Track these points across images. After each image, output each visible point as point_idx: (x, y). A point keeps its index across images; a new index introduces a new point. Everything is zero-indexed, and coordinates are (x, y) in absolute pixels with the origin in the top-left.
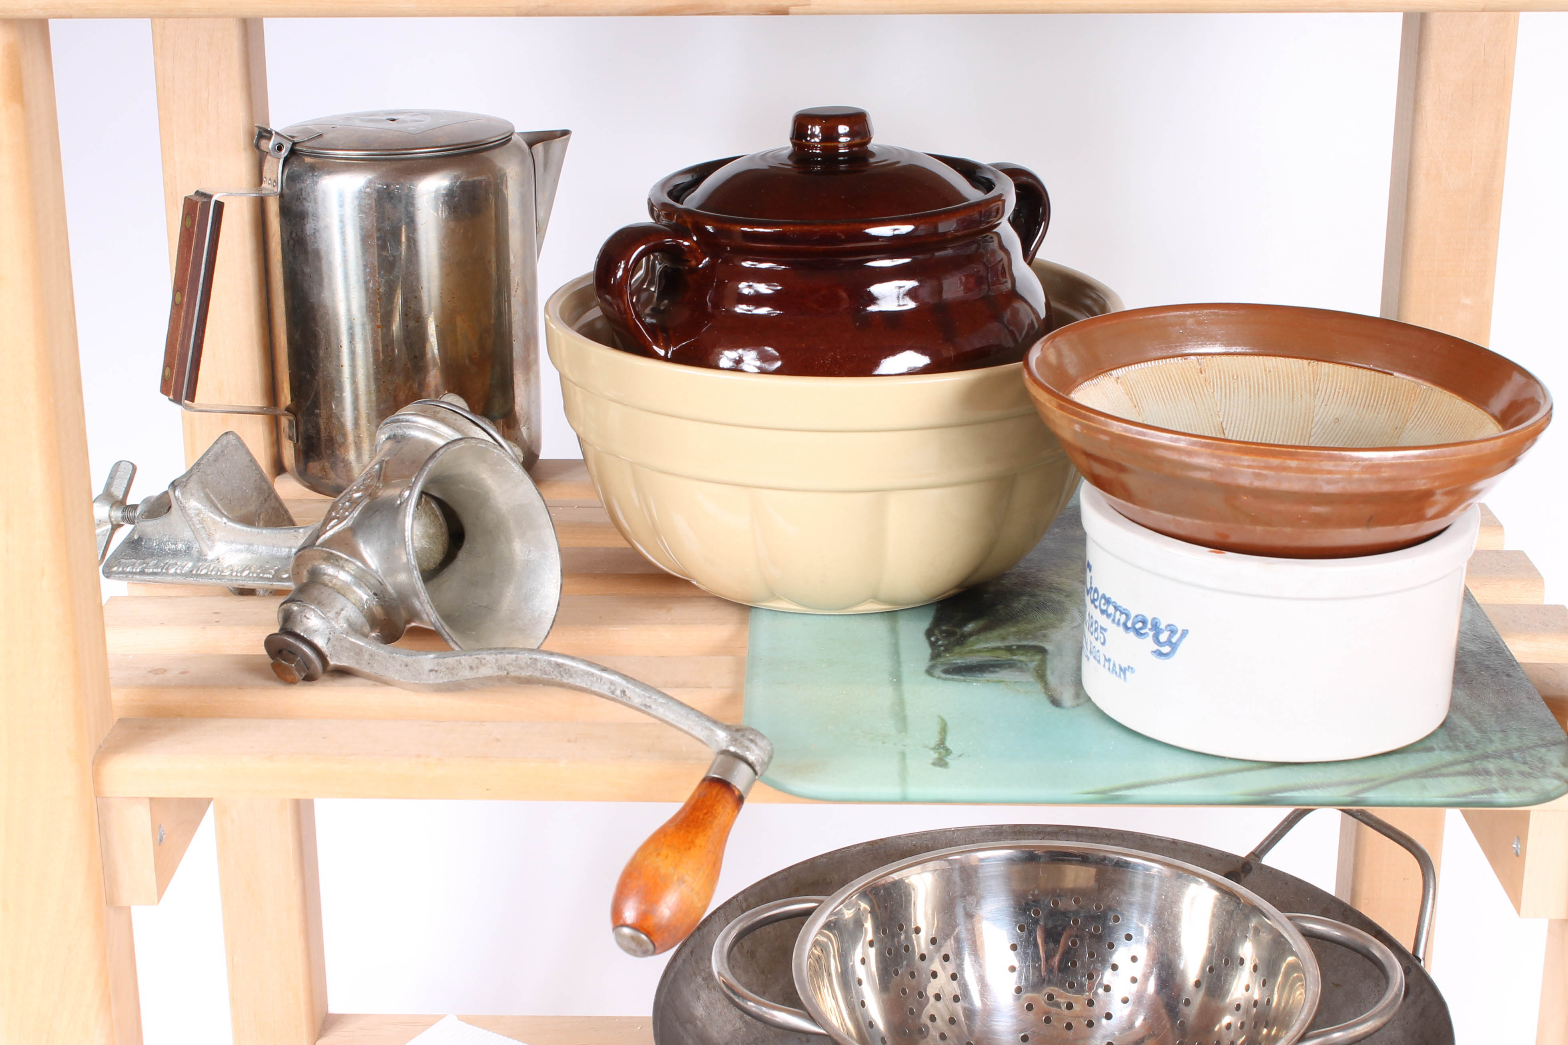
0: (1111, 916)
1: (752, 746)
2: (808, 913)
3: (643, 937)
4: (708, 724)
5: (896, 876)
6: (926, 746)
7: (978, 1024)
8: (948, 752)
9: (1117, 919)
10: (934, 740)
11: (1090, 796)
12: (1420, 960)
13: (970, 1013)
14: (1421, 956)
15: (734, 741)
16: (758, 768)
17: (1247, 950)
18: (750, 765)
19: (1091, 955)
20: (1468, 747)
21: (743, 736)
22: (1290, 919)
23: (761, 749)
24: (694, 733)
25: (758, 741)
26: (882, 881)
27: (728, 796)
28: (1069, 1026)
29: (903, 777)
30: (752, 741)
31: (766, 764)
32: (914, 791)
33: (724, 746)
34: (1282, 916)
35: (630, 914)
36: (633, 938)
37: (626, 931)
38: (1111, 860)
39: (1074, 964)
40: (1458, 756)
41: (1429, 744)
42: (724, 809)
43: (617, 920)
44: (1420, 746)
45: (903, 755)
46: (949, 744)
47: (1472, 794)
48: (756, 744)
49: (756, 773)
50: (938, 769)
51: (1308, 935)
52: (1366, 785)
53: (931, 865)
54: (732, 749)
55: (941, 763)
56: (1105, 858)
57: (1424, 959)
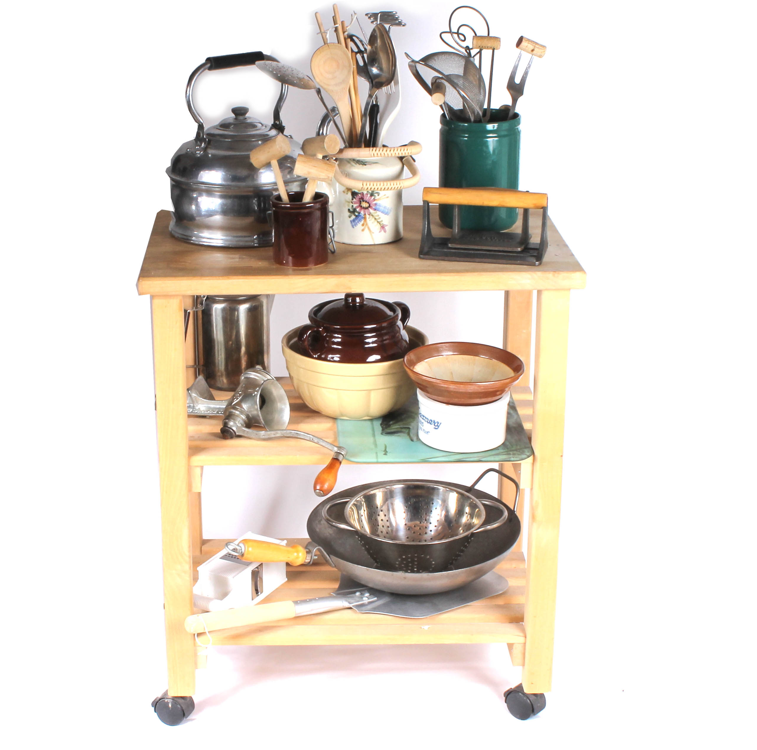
0: (431, 503)
1: (343, 451)
2: (347, 502)
3: (322, 492)
4: (333, 446)
5: (372, 492)
6: (382, 451)
7: (394, 533)
8: (387, 452)
9: (433, 504)
10: (384, 449)
11: (420, 461)
12: (515, 511)
13: (392, 531)
15: (339, 450)
16: (344, 456)
17: (467, 510)
18: (343, 455)
19: (426, 514)
20: (508, 449)
21: (341, 448)
22: (479, 500)
23: (345, 451)
24: (329, 448)
25: (344, 449)
26: (368, 494)
27: (338, 462)
28: (420, 534)
29: (377, 457)
30: (343, 450)
31: (346, 455)
32: (380, 460)
33: (336, 451)
34: (477, 500)
35: (318, 487)
36: (319, 492)
37: (318, 491)
38: (431, 487)
39: (421, 517)
40: (504, 451)
41: (498, 448)
42: (337, 465)
43: (315, 489)
45: (377, 453)
46: (387, 450)
47: (506, 458)
48: (344, 450)
49: (344, 457)
50: (385, 456)
51: (484, 505)
52: (482, 457)
53: (381, 490)
54: (338, 451)
55: (385, 454)
56: (429, 487)
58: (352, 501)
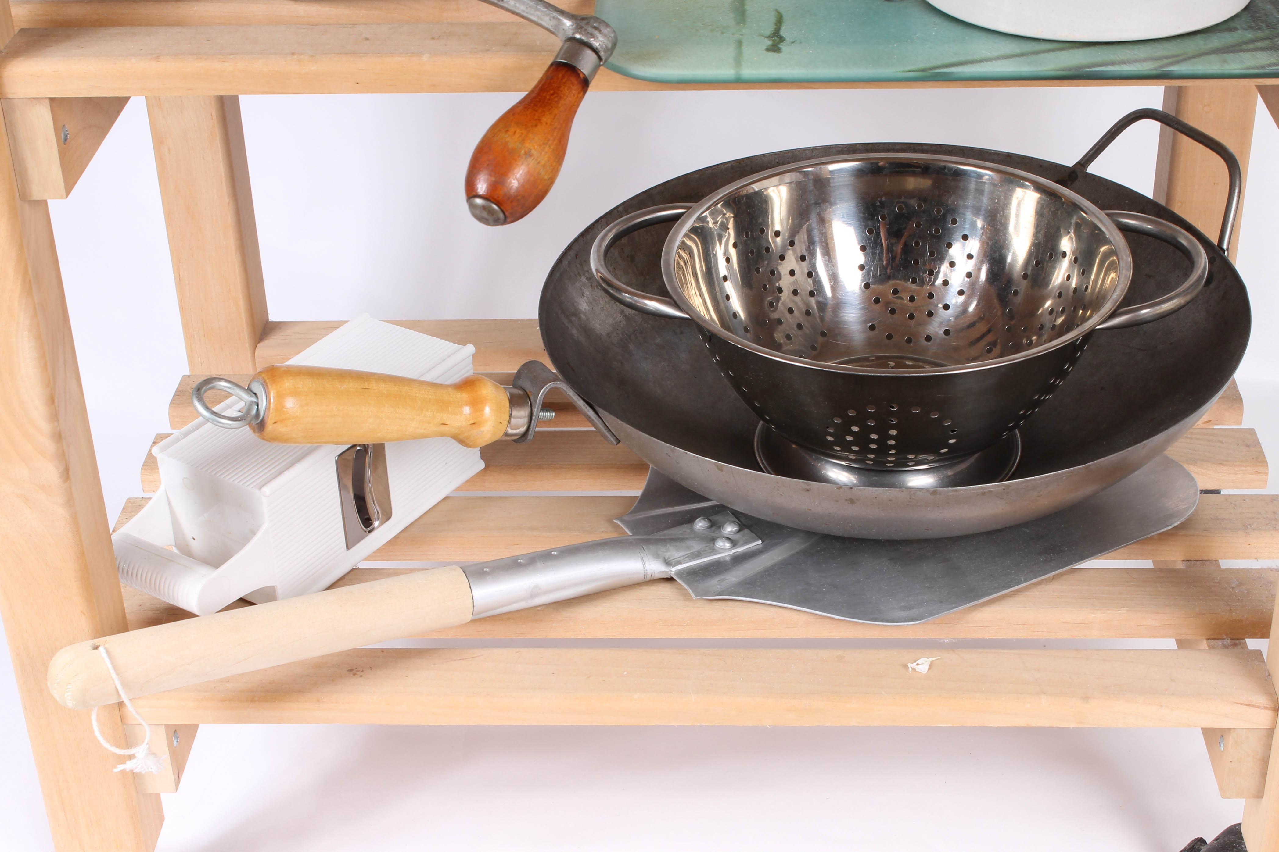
0: (949, 218)
1: (597, 33)
3: (495, 206)
4: (555, 14)
5: (756, 187)
6: (761, 35)
7: (829, 315)
8: (782, 39)
9: (954, 221)
10: (769, 30)
11: (912, 74)
12: (1224, 251)
13: (822, 306)
14: (1225, 247)
15: (579, 29)
16: (602, 54)
17: (1067, 244)
18: (595, 51)
19: (932, 254)
20: (1270, 26)
21: (588, 24)
22: (1108, 215)
23: (605, 36)
24: (543, 23)
25: (602, 28)
26: (744, 192)
27: (573, 79)
28: (912, 317)
29: (738, 61)
30: (596, 28)
31: (610, 51)
32: (748, 72)
33: (570, 34)
34: (1102, 214)
35: (482, 187)
36: (484, 207)
37: (479, 201)
38: (950, 169)
39: (917, 262)
40: (1259, 34)
41: (1232, 25)
42: (570, 91)
43: (471, 192)
44: (1224, 27)
45: (740, 43)
46: (783, 33)
47: (1269, 65)
48: (600, 31)
49: (600, 59)
50: (771, 54)
51: (1125, 229)
52: (1170, 60)
53: (788, 177)
54: (578, 36)
55: (775, 48)
56: (944, 168)
57: (1227, 250)
58: (690, 216)
